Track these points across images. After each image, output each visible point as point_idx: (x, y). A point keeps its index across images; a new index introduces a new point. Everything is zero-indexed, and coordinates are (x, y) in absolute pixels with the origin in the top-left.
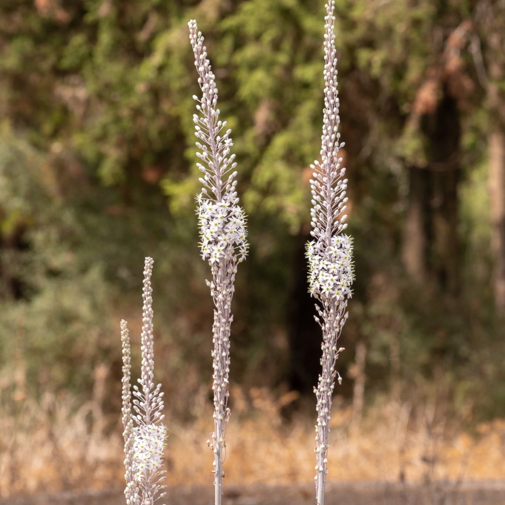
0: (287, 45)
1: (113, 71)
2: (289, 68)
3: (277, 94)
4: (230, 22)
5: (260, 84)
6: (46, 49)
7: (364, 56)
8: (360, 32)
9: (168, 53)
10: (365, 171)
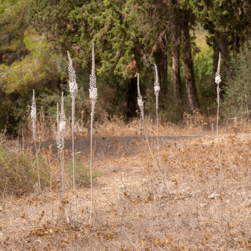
0: (123, 37)
1: (84, 42)
2: (123, 42)
3: (121, 48)
4: (110, 32)
5: (117, 46)
6: (69, 37)
7: (140, 39)
8: (139, 34)
9: (96, 39)
10: (141, 66)
